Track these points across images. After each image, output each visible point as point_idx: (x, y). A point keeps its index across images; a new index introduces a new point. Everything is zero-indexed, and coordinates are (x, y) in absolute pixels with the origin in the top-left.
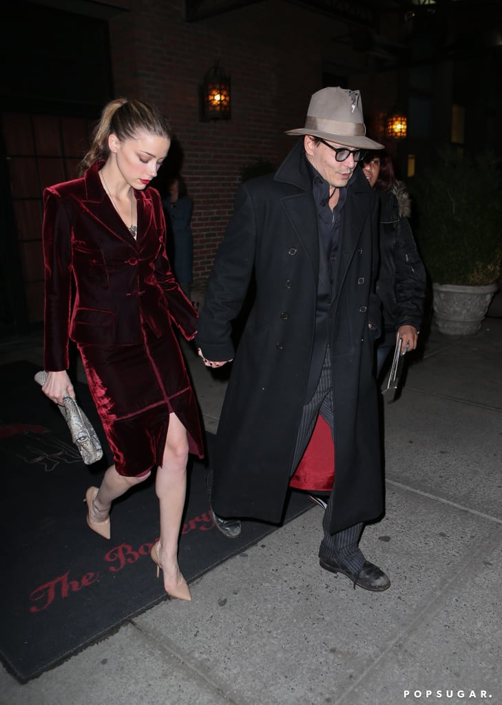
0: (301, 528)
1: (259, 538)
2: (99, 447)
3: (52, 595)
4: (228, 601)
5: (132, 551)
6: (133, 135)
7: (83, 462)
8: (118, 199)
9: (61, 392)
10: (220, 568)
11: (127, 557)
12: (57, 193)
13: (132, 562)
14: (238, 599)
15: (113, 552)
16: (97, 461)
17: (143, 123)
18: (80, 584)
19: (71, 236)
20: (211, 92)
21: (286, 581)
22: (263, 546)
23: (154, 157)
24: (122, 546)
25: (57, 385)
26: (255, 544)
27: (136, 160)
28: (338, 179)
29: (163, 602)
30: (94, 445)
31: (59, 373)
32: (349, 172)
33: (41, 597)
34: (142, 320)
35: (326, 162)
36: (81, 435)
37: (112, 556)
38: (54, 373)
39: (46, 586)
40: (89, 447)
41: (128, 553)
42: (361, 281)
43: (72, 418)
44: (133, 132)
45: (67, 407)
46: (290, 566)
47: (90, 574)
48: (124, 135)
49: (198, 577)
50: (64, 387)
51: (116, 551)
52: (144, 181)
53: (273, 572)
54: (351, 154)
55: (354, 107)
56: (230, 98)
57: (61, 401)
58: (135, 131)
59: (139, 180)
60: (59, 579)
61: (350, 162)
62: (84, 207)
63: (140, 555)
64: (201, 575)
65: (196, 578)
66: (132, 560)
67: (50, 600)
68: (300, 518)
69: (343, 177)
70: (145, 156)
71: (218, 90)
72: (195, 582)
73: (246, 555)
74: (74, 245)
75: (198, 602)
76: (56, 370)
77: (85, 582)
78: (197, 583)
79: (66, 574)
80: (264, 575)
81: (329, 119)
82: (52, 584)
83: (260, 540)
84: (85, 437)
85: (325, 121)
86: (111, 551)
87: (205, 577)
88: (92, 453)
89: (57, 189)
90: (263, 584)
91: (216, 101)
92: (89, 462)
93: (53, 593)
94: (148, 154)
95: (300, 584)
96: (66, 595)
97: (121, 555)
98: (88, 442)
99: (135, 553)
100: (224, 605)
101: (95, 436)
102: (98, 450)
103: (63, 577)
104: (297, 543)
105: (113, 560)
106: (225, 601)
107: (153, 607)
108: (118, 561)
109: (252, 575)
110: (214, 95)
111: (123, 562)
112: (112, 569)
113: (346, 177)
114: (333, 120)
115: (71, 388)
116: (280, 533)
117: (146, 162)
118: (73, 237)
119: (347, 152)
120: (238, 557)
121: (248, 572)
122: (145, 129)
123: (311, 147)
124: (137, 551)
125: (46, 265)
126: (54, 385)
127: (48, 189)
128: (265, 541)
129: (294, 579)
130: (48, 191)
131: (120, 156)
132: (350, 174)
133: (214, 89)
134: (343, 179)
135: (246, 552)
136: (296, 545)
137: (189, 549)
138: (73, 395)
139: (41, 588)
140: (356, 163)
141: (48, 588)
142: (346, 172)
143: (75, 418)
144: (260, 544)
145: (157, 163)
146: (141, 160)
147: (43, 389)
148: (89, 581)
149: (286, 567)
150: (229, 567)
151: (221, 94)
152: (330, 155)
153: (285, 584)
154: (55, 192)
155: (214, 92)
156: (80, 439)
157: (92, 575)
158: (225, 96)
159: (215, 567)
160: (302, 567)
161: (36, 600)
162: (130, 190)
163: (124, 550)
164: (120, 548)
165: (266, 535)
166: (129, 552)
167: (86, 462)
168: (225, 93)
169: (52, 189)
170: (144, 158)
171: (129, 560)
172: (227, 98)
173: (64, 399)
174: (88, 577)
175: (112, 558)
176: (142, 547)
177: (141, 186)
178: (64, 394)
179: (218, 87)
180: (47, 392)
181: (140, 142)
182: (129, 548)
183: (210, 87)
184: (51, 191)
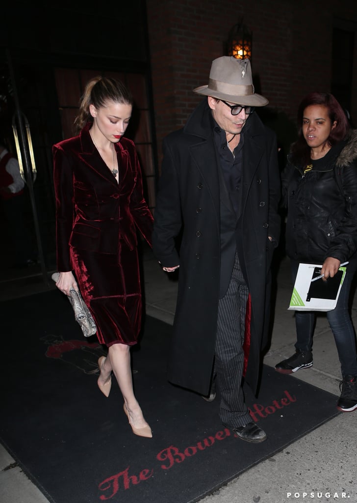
0: (318, 439)
1: (284, 446)
2: (94, 325)
3: (116, 486)
4: (261, 499)
5: (179, 452)
6: (104, 105)
7: (83, 335)
8: (104, 150)
9: (68, 287)
10: (252, 470)
11: (175, 457)
12: (62, 149)
13: (179, 462)
14: (269, 497)
15: (163, 453)
16: (93, 335)
17: (110, 95)
18: (139, 478)
19: (73, 178)
20: (235, 47)
21: (309, 484)
22: (288, 453)
23: (120, 119)
24: (170, 448)
25: (66, 282)
26: (281, 450)
27: (108, 122)
28: (235, 128)
29: (207, 497)
30: (90, 323)
31: (67, 273)
32: (242, 123)
33: (108, 488)
34: (120, 236)
35: (224, 115)
36: (81, 315)
37: (163, 456)
38: (64, 273)
39: (111, 478)
40: (86, 323)
41: (175, 455)
42: (262, 204)
43: (75, 304)
44: (103, 103)
45: (73, 296)
46: (312, 471)
47: (145, 470)
48: (99, 105)
49: (236, 477)
50: (70, 284)
51: (166, 452)
52: (117, 137)
53: (297, 476)
54: (243, 109)
55: (243, 73)
56: (251, 54)
57: (69, 293)
58: (105, 102)
59: (113, 136)
60: (121, 473)
61: (243, 115)
62: (81, 158)
63: (186, 456)
64: (237, 476)
65: (233, 478)
66: (179, 460)
67: (115, 491)
68: (318, 430)
69: (238, 126)
70: (114, 119)
71: (241, 45)
72: (233, 481)
73: (274, 460)
74: (75, 185)
75: (236, 498)
76: (65, 271)
77: (142, 477)
78: (235, 482)
79: (127, 470)
80: (290, 478)
81: (225, 82)
82: (116, 477)
83: (285, 447)
84: (83, 317)
85: (222, 84)
86: (161, 452)
87: (241, 477)
88: (89, 328)
89: (61, 145)
90: (290, 485)
91: (239, 56)
92: (87, 335)
93: (117, 485)
94: (115, 117)
95: (321, 486)
96: (128, 487)
97: (169, 455)
98: (86, 321)
99: (181, 455)
100: (258, 501)
101: (91, 317)
102: (93, 327)
103: (124, 472)
104: (317, 452)
105: (163, 460)
106: (259, 498)
107: (200, 500)
108: (168, 460)
109: (280, 477)
110: (237, 51)
111: (172, 461)
112: (164, 467)
113: (240, 126)
114: (228, 83)
115: (75, 284)
116: (301, 442)
117: (115, 123)
118: (74, 179)
119: (239, 108)
120: (267, 461)
121: (276, 474)
122: (112, 100)
123: (213, 104)
124: (183, 452)
125: (57, 199)
126: (64, 282)
127: (55, 146)
128: (289, 448)
129: (316, 483)
130: (56, 147)
131: (98, 119)
132: (243, 124)
133: (238, 44)
134: (238, 128)
135: (274, 457)
136: (316, 453)
137: (226, 453)
138: (77, 289)
139: (107, 480)
140: (247, 116)
141: (113, 481)
142: (240, 123)
143: (77, 304)
144: (285, 451)
145: (124, 122)
146: (111, 122)
147: (56, 284)
148: (146, 476)
149: (309, 471)
150: (260, 470)
151: (243, 50)
152: (227, 111)
153: (308, 486)
154: (60, 148)
155: (238, 48)
156: (80, 318)
157: (147, 471)
158: (247, 51)
159: (249, 469)
160: (322, 473)
161: (103, 490)
162: (111, 144)
163: (173, 452)
164: (169, 450)
165: (290, 444)
166: (177, 453)
167: (85, 335)
168: (247, 48)
169: (57, 146)
170: (114, 121)
171: (177, 460)
172: (249, 54)
173: (70, 291)
174: (144, 473)
175: (163, 458)
176: (187, 449)
177: (116, 140)
178: (71, 288)
179: (241, 42)
180: (59, 286)
181: (108, 109)
182: (176, 450)
183: (234, 42)
184: (57, 147)
